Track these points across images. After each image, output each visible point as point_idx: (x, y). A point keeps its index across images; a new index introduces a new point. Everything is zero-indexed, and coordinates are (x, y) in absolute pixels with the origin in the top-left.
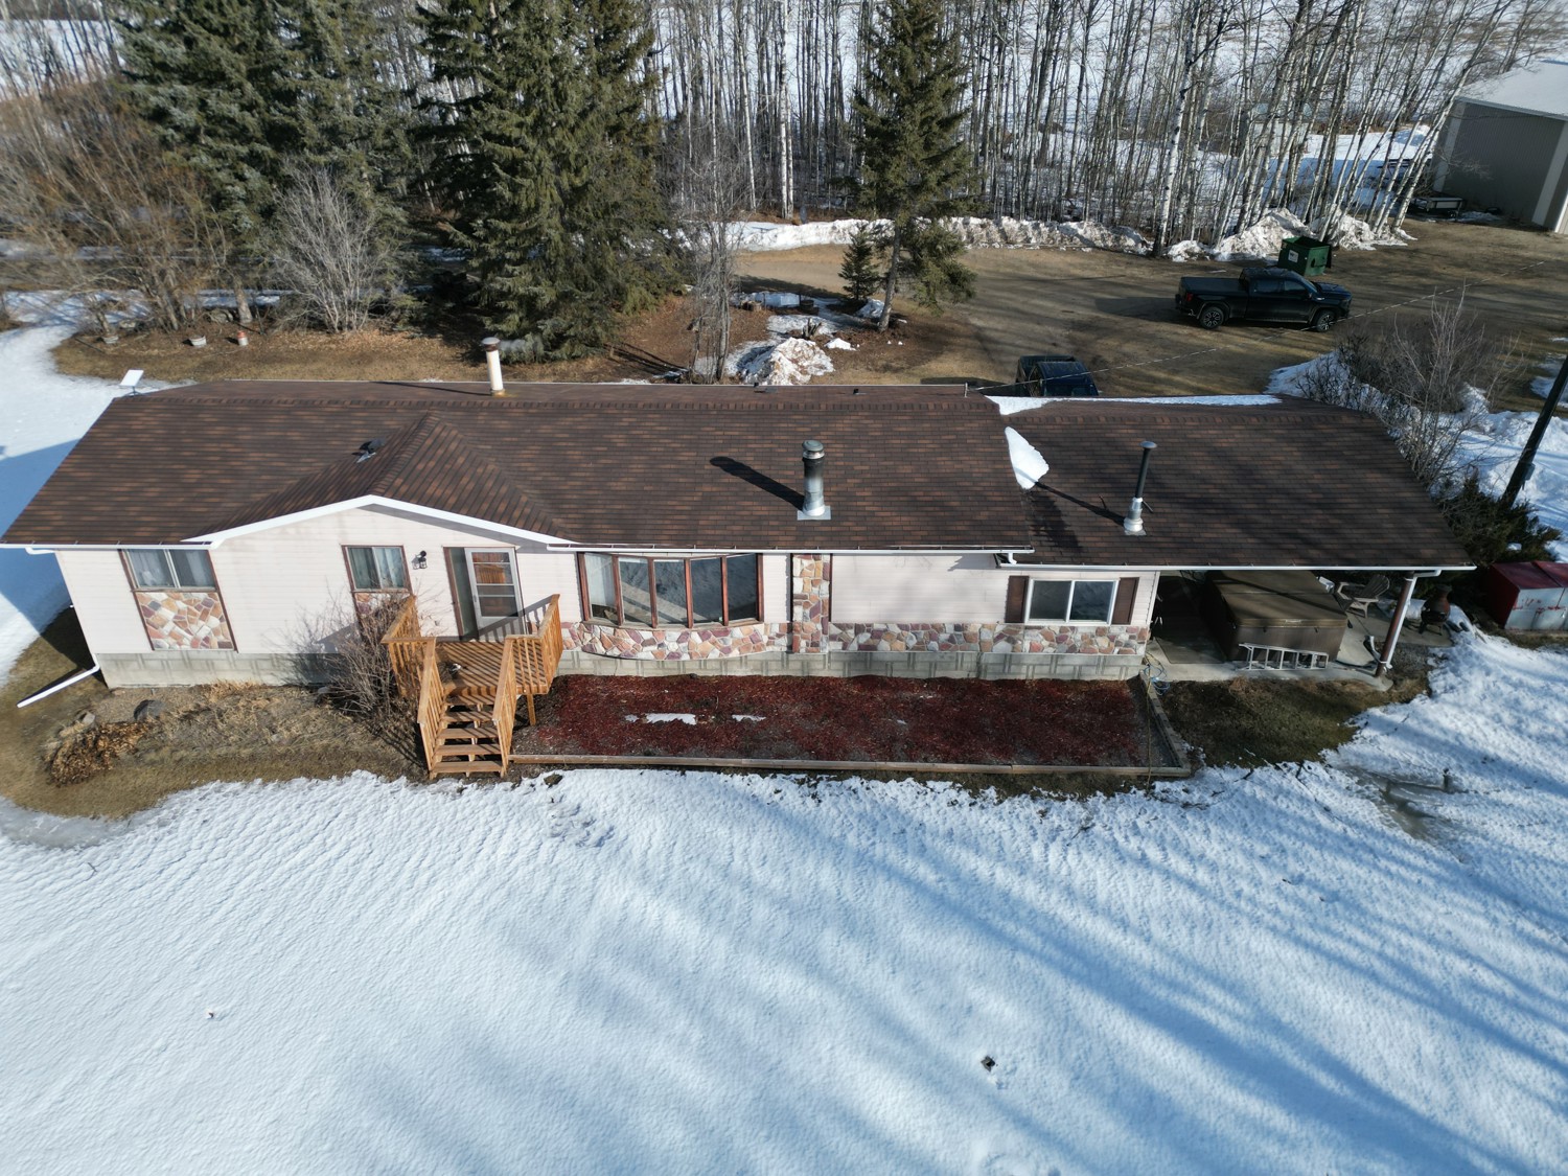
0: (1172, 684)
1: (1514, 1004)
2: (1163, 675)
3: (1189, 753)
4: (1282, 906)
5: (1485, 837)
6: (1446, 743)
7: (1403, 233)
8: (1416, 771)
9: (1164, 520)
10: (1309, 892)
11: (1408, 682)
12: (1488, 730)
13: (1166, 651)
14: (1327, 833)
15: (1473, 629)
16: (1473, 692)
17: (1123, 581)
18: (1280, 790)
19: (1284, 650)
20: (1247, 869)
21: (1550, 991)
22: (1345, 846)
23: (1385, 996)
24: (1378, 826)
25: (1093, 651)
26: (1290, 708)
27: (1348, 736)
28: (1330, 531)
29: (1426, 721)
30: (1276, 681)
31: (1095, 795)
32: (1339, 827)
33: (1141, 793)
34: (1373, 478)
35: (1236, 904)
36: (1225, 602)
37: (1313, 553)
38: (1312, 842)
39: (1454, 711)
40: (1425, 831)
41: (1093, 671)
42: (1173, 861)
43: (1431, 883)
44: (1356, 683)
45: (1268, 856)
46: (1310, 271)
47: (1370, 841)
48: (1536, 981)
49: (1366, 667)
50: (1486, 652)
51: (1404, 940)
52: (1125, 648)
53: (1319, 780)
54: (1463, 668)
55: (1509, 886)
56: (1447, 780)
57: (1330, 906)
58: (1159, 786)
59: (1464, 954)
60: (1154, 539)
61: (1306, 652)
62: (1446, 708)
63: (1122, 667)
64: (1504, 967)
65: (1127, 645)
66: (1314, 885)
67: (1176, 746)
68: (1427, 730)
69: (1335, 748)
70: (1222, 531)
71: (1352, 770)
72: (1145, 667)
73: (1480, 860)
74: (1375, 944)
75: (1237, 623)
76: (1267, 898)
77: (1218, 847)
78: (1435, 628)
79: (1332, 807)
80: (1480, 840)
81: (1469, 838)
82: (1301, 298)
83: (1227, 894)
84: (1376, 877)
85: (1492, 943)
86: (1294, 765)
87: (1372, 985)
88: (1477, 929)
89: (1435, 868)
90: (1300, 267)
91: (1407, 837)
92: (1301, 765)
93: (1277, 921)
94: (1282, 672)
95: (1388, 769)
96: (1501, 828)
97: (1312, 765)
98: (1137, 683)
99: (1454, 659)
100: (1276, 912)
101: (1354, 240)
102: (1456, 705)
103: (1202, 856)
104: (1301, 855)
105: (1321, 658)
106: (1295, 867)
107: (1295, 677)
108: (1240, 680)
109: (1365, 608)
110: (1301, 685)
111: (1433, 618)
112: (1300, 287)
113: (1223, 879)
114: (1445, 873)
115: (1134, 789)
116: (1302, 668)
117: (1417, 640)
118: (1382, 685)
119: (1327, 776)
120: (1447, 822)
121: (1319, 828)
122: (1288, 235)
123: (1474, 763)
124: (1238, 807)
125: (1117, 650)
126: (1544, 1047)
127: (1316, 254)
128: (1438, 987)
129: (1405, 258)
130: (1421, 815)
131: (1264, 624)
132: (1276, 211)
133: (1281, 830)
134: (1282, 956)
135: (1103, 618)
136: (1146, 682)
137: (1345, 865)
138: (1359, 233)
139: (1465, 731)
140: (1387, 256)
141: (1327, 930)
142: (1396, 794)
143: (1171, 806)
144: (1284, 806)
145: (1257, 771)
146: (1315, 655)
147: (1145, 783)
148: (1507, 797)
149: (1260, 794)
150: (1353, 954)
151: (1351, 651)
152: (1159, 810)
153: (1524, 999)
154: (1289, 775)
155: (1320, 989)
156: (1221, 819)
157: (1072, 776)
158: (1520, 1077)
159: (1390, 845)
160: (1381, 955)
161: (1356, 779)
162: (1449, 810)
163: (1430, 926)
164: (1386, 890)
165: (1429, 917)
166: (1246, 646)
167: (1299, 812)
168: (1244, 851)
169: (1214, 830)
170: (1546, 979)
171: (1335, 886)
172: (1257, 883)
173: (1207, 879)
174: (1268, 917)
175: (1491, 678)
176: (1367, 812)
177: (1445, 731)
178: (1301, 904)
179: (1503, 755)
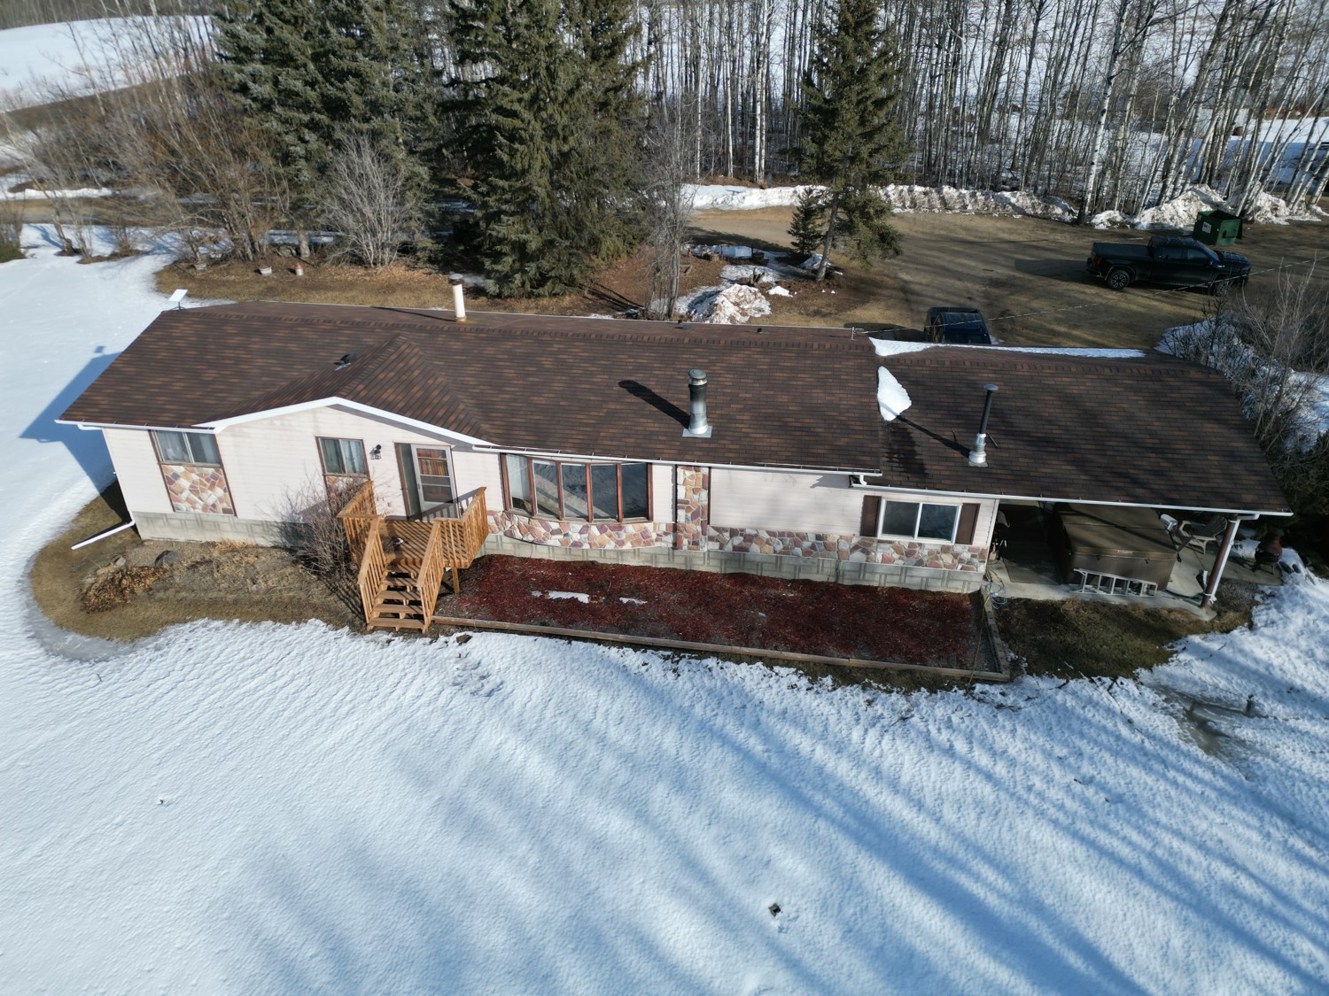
0: (1009, 600)
1: (1272, 914)
2: (1002, 591)
3: (1013, 661)
4: (1068, 803)
5: (1275, 759)
6: (1255, 672)
7: (1319, 209)
8: (1222, 694)
9: (1007, 455)
10: (1097, 793)
11: (1231, 615)
12: (1299, 663)
13: (1009, 571)
14: (1125, 742)
15: (1304, 571)
16: (1291, 627)
17: (965, 506)
18: (1090, 701)
19: (1116, 577)
20: (1043, 766)
21: (1307, 905)
22: (1139, 756)
23: (1146, 891)
24: (1175, 740)
25: (938, 566)
26: (1115, 629)
27: (1164, 658)
28: (1159, 473)
29: (1241, 651)
30: (1105, 604)
31: (919, 691)
32: (1137, 738)
33: (962, 692)
34: (1209, 428)
35: (1025, 796)
36: (1065, 531)
37: (1139, 491)
38: (1109, 749)
39: (1270, 644)
40: (1219, 748)
41: (939, 583)
42: (976, 753)
43: (1213, 795)
44: (1181, 611)
45: (1066, 758)
46: (1221, 242)
47: (1164, 753)
48: (1297, 895)
49: (1194, 598)
50: (1312, 593)
51: (1176, 844)
52: (967, 566)
53: (1128, 695)
54: (1286, 606)
55: (1288, 805)
56: (1250, 704)
57: (1113, 807)
58: (979, 687)
59: (1230, 861)
60: (995, 471)
61: (1137, 581)
62: (1263, 640)
63: (964, 582)
64: (1267, 879)
65: (969, 563)
66: (1102, 787)
67: (1000, 654)
68: (1240, 659)
69: (1149, 668)
70: (1059, 467)
71: (1160, 689)
72: (986, 583)
73: (1265, 779)
74: (1147, 845)
75: (1073, 551)
76: (1055, 794)
77: (1020, 745)
78: (1268, 567)
79: (1135, 720)
80: (1270, 761)
81: (1259, 759)
82: (1204, 266)
83: (1019, 787)
84: (1162, 785)
85: (1261, 855)
86: (1108, 680)
87: (1136, 883)
88: (1248, 841)
89: (1220, 783)
90: (1211, 239)
91: (1200, 753)
92: (1114, 681)
93: (1061, 816)
94: (1112, 597)
95: (1195, 690)
96: (1292, 753)
97: (1125, 681)
98: (977, 597)
99: (1280, 597)
100: (1061, 807)
101: (1269, 215)
102: (1274, 638)
103: (1004, 752)
104: (1097, 759)
105: (1151, 587)
106: (1087, 769)
107: (1125, 602)
108: (1073, 601)
109: (1203, 545)
110: (1129, 609)
111: (1265, 558)
112: (1203, 256)
113: (1019, 773)
114: (1228, 788)
115: (955, 688)
116: (1133, 595)
117: (1247, 576)
118: (1205, 616)
119: (1137, 692)
120: (1242, 743)
121: (1118, 737)
122: (1206, 208)
123: (1280, 692)
124: (1047, 712)
125: (960, 566)
126: (1287, 953)
127: (1228, 226)
128: (1198, 887)
129: (1315, 233)
130: (1218, 734)
131: (1097, 553)
132: (1197, 187)
133: (1082, 735)
134: (1058, 846)
135: (949, 538)
136: (985, 597)
137: (1135, 772)
138: (1275, 209)
139: (1276, 662)
140: (1298, 231)
141: (1105, 827)
142: (1199, 713)
143: (986, 706)
144: (1090, 715)
145: (1072, 682)
146: (1145, 584)
147: (967, 684)
148: (1304, 725)
149: (1070, 702)
150: (1125, 851)
151: (1181, 581)
152: (974, 708)
153: (1281, 908)
154: (1101, 689)
155: (1087, 878)
156: (1029, 722)
157: (901, 672)
158: (1260, 978)
159: (1182, 759)
160: (1151, 855)
161: (1164, 697)
162: (1246, 732)
163: (1204, 833)
164: (1169, 798)
165: (1204, 825)
166: (1081, 571)
167: (1103, 722)
168: (1044, 751)
169: (1020, 730)
170: (1306, 893)
171: (1122, 789)
172: (1049, 780)
173: (1004, 772)
174: (1052, 811)
175: (1312, 617)
176: (1167, 727)
177: (1256, 661)
178: (1086, 802)
179: (1309, 687)
